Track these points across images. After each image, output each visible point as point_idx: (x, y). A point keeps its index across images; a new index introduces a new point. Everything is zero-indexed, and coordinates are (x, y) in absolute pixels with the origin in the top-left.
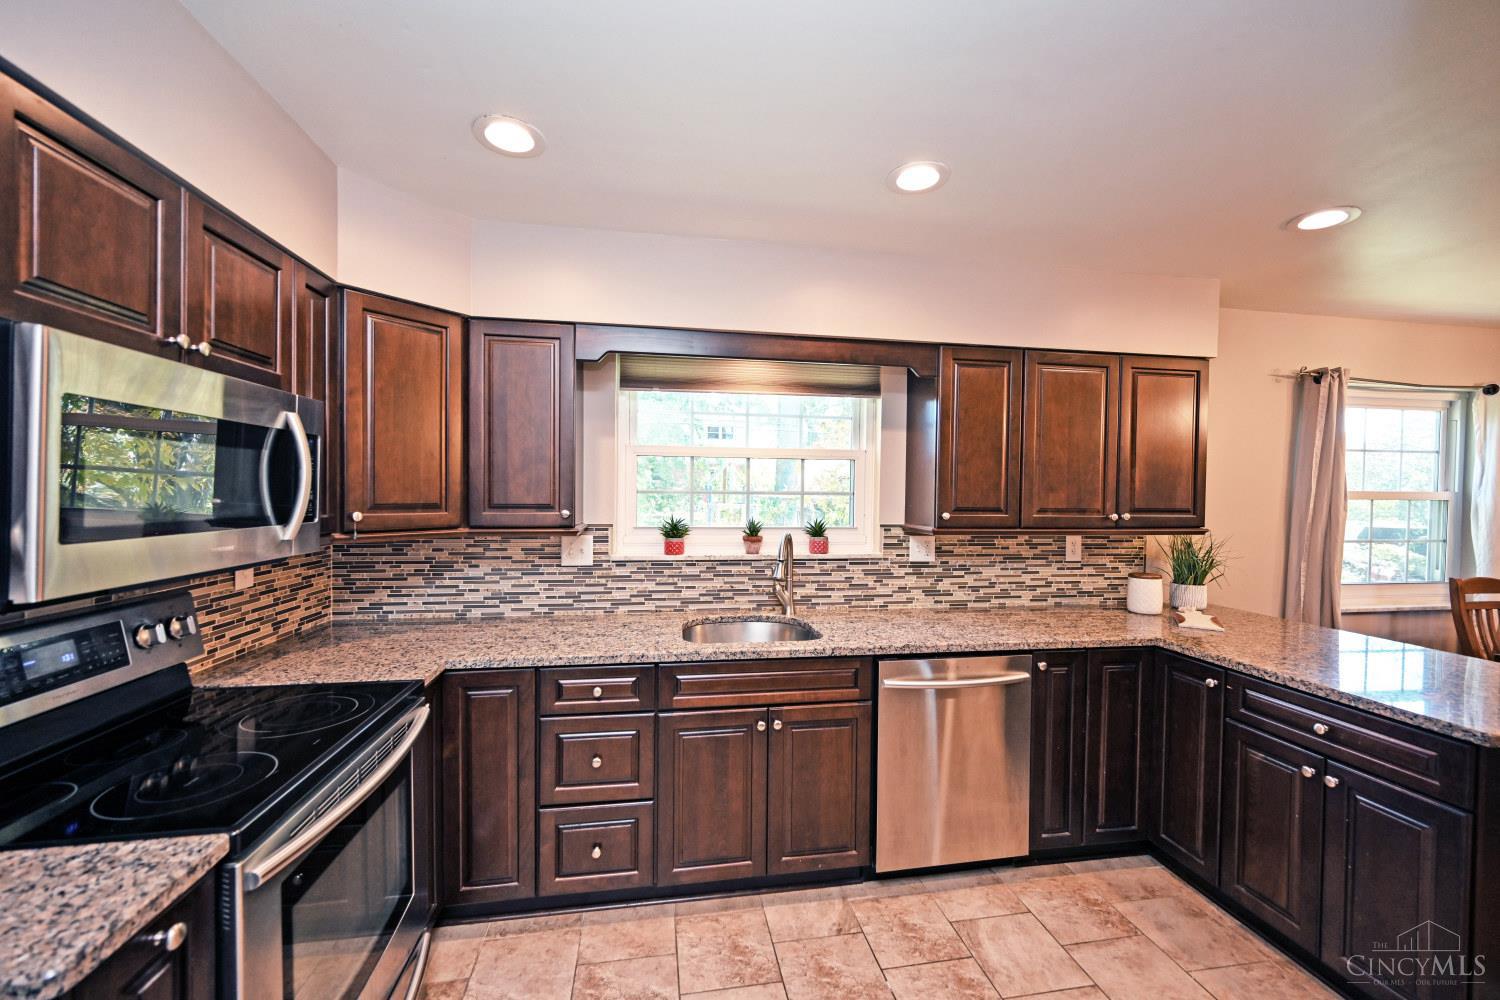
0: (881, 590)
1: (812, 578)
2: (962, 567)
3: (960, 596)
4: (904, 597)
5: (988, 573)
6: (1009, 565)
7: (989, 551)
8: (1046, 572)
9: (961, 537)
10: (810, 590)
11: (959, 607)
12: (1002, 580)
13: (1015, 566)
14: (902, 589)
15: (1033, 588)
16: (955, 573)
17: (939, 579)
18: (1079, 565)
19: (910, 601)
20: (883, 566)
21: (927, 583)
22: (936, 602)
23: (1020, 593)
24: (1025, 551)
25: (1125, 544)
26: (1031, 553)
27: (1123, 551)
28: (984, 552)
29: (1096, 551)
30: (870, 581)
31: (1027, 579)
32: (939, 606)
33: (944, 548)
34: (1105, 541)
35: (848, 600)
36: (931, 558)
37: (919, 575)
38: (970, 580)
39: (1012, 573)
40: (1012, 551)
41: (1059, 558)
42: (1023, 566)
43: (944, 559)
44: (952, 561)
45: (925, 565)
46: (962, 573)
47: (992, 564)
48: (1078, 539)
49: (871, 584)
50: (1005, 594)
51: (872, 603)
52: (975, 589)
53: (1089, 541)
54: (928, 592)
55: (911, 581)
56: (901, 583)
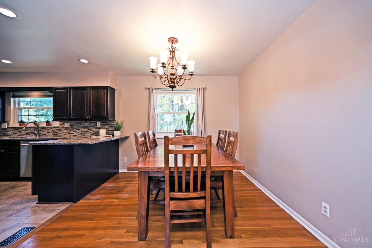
0: (59, 133)
1: (46, 130)
2: (75, 128)
3: (75, 134)
4: (64, 134)
5: (80, 129)
6: (85, 128)
7: (81, 125)
8: (93, 129)
9: (75, 123)
10: (46, 133)
11: (75, 136)
12: (84, 131)
13: (86, 128)
14: (63, 133)
15: (90, 132)
16: (74, 130)
17: (71, 130)
18: (100, 128)
19: (65, 135)
20: (59, 128)
21: (69, 131)
22: (70, 135)
23: (88, 133)
24: (89, 125)
25: (110, 124)
26: (90, 126)
27: (110, 125)
28: (80, 125)
29: (104, 125)
30: (57, 131)
31: (89, 131)
32: (71, 136)
33: (72, 125)
34: (106, 123)
35: (53, 134)
36: (69, 127)
37: (67, 130)
38: (77, 131)
39: (86, 129)
40: (86, 125)
41: (96, 127)
42: (88, 128)
43: (72, 127)
44: (73, 127)
45: (68, 128)
46: (75, 130)
47: (82, 128)
48: (100, 123)
49: (57, 132)
50: (84, 134)
51: (58, 135)
52: (78, 133)
53: (102, 123)
54: (69, 133)
55: (65, 131)
56: (63, 131)
